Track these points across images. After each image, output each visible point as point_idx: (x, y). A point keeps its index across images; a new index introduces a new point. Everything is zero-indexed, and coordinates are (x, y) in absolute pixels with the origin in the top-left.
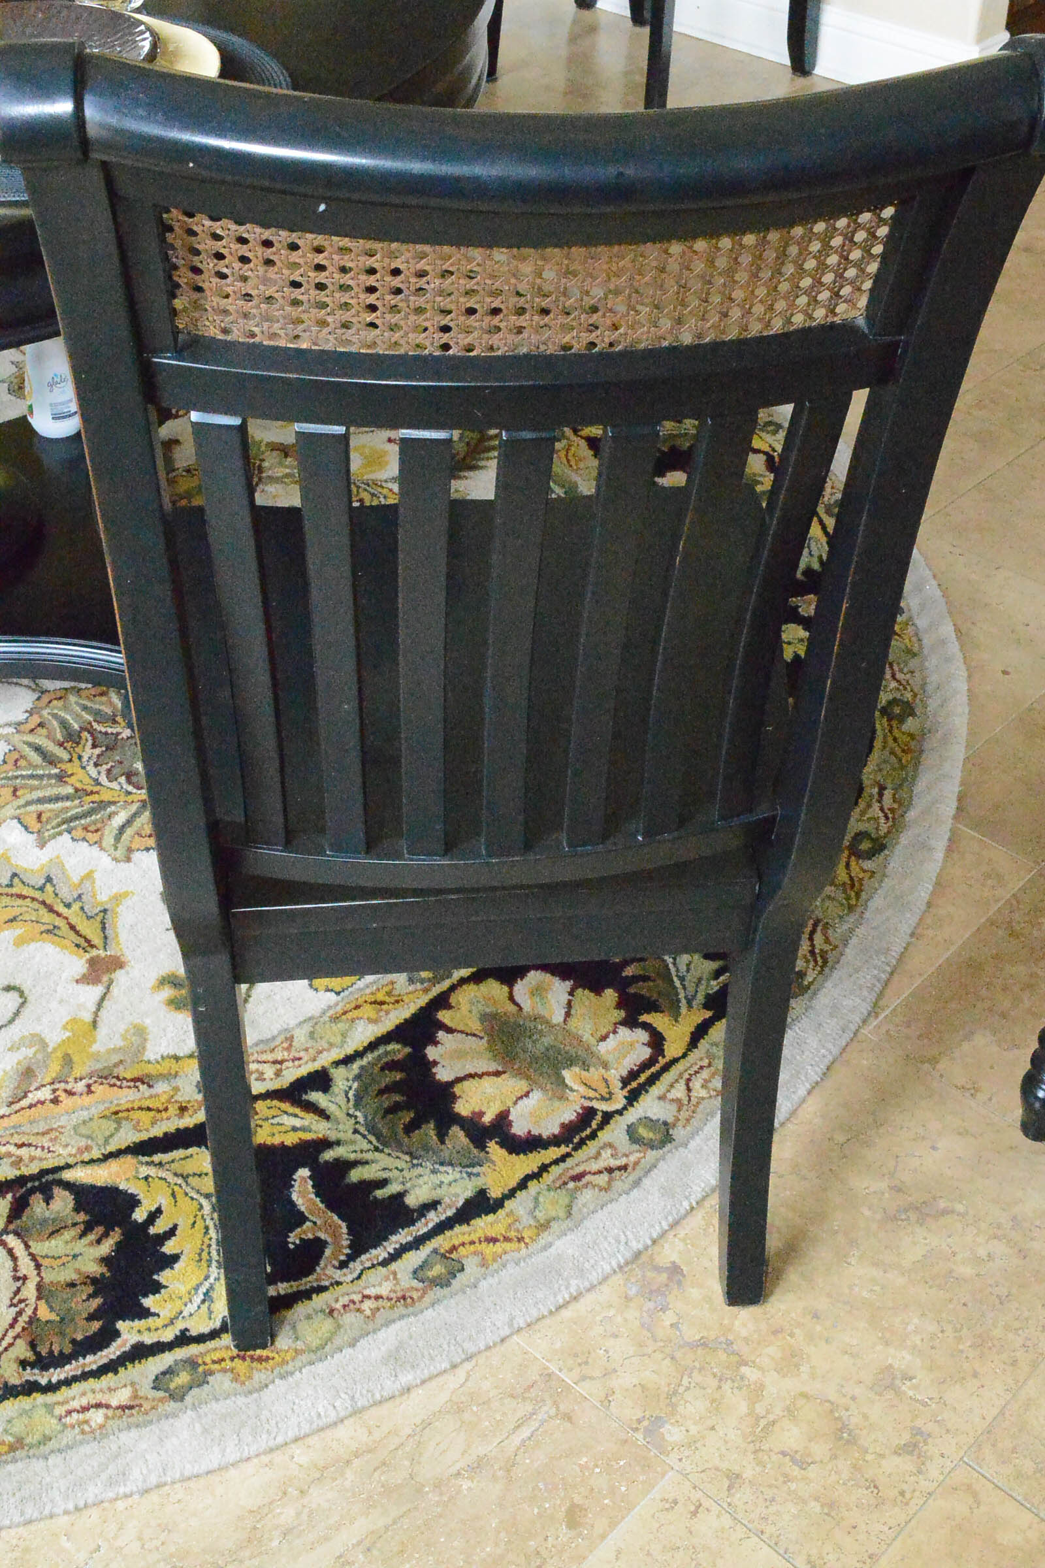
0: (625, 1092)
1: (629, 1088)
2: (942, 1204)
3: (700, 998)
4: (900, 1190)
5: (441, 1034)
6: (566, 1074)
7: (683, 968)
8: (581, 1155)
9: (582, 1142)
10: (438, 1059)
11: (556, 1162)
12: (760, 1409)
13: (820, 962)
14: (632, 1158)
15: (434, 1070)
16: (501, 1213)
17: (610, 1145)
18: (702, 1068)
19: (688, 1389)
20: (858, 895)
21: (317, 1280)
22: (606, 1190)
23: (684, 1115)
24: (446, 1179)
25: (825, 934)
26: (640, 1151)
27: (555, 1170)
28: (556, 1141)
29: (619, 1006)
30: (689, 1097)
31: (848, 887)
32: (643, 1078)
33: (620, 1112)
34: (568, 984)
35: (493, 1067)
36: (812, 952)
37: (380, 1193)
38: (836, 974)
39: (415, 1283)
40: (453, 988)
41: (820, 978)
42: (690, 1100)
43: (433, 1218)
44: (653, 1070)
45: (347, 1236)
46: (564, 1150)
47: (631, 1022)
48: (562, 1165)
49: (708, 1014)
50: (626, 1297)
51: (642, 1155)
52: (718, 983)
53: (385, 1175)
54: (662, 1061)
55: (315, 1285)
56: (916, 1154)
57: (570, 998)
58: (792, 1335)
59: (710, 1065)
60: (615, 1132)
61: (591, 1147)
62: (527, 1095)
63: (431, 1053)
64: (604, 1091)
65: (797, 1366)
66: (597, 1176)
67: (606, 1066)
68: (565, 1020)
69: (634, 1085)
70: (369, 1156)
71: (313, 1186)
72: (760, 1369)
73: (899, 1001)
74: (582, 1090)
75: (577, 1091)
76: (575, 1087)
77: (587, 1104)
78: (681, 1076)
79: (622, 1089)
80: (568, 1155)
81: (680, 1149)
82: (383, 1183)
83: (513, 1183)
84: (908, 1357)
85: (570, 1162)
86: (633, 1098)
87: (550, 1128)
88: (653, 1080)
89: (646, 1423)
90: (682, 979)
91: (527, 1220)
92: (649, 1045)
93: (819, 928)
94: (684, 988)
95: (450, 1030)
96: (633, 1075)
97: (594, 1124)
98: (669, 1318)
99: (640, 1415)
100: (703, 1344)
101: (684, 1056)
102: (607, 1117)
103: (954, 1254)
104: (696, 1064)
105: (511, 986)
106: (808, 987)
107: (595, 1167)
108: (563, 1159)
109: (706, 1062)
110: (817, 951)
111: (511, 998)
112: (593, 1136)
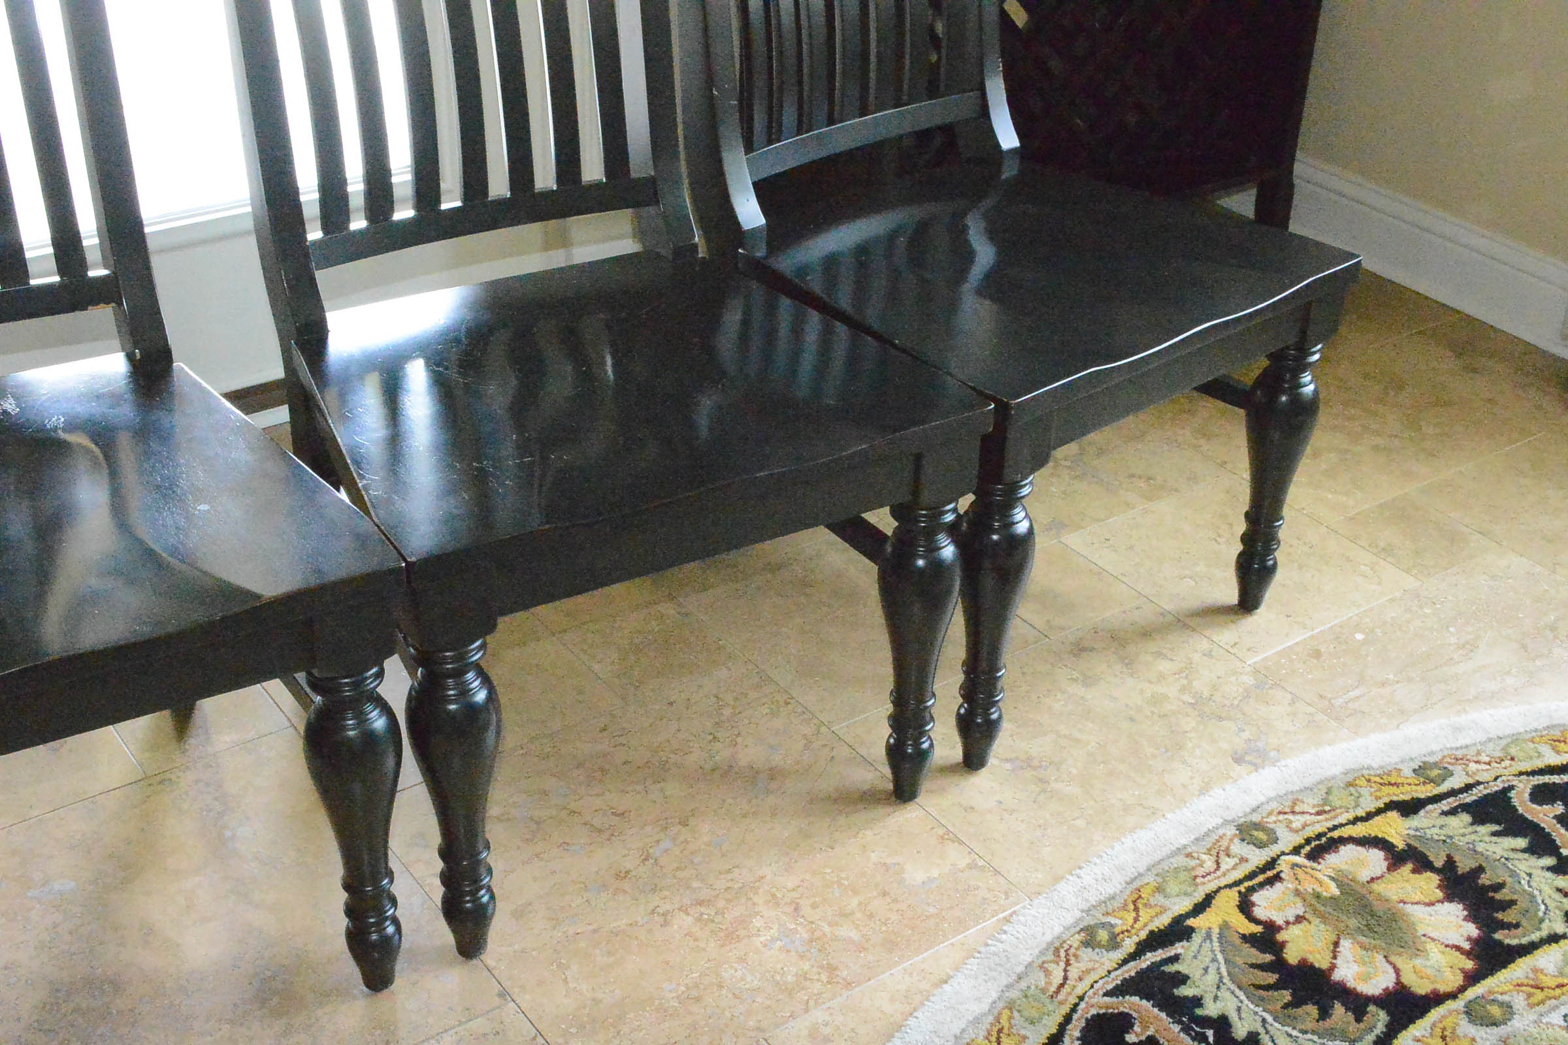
0: (1278, 869)
1: (1275, 872)
2: (1008, 766)
3: (1197, 939)
4: (1041, 780)
5: (1467, 946)
6: (1337, 892)
7: (1212, 971)
8: (1319, 828)
9: (1319, 836)
10: (1465, 924)
11: (1341, 825)
12: (1185, 682)
13: (1062, 954)
14: (1273, 818)
15: (1466, 913)
16: (1387, 800)
17: (1291, 830)
18: (1203, 877)
19: (1235, 698)
20: (998, 1020)
21: (1530, 780)
22: (1298, 800)
23: (1224, 843)
24: (1436, 830)
25: (1049, 983)
26: (1267, 822)
27: (1342, 819)
28: (1343, 841)
29: (1283, 945)
30: (1217, 856)
31: (1006, 1031)
32: (1261, 878)
33: (1283, 853)
34: (1337, 976)
35: (1409, 908)
36: (1068, 963)
37: (1496, 828)
38: (1049, 938)
39: (1450, 767)
40: (1462, 989)
41: (1065, 937)
42: (1218, 853)
43: (1445, 805)
44: (1250, 883)
45: (1515, 804)
46: (1336, 834)
47: (1271, 928)
48: (1336, 823)
49: (1191, 922)
50: (1278, 751)
51: (1265, 820)
52: (1176, 949)
53: (1494, 839)
54: (1242, 888)
55: (1531, 778)
56: (1017, 801)
57: (1334, 961)
58: (1153, 713)
59: (1196, 877)
60: (1288, 839)
61: (1310, 832)
62: (1372, 880)
63: (1473, 930)
64: (1298, 871)
65: (1153, 696)
66: (1306, 811)
67: (1297, 893)
68: (1339, 938)
69: (1270, 874)
70: (1512, 855)
71: (1555, 841)
72: (1179, 699)
73: (985, 924)
74: (1319, 875)
75: (1325, 875)
76: (1326, 879)
77: (1315, 865)
78: (1224, 874)
79: (1281, 871)
80: (1331, 830)
81: (1230, 818)
82: (1494, 834)
83: (1377, 819)
84: (1069, 689)
85: (1330, 824)
86: (1272, 863)
87: (1348, 852)
88: (1251, 876)
89: (1267, 687)
90: (1214, 960)
91: (1365, 792)
92: (1253, 904)
93: (1053, 989)
94: (1213, 951)
95: (1458, 948)
96: (1271, 882)
97: (1308, 848)
98: (1246, 735)
99: (1271, 692)
100: (1220, 718)
101: (1219, 889)
102: (1296, 851)
103: (1012, 736)
104: (1209, 881)
105: (1398, 983)
106: (1082, 930)
107: (1308, 817)
108: (1335, 828)
109: (1199, 880)
110: (1062, 964)
111: (1397, 971)
112: (1308, 841)
